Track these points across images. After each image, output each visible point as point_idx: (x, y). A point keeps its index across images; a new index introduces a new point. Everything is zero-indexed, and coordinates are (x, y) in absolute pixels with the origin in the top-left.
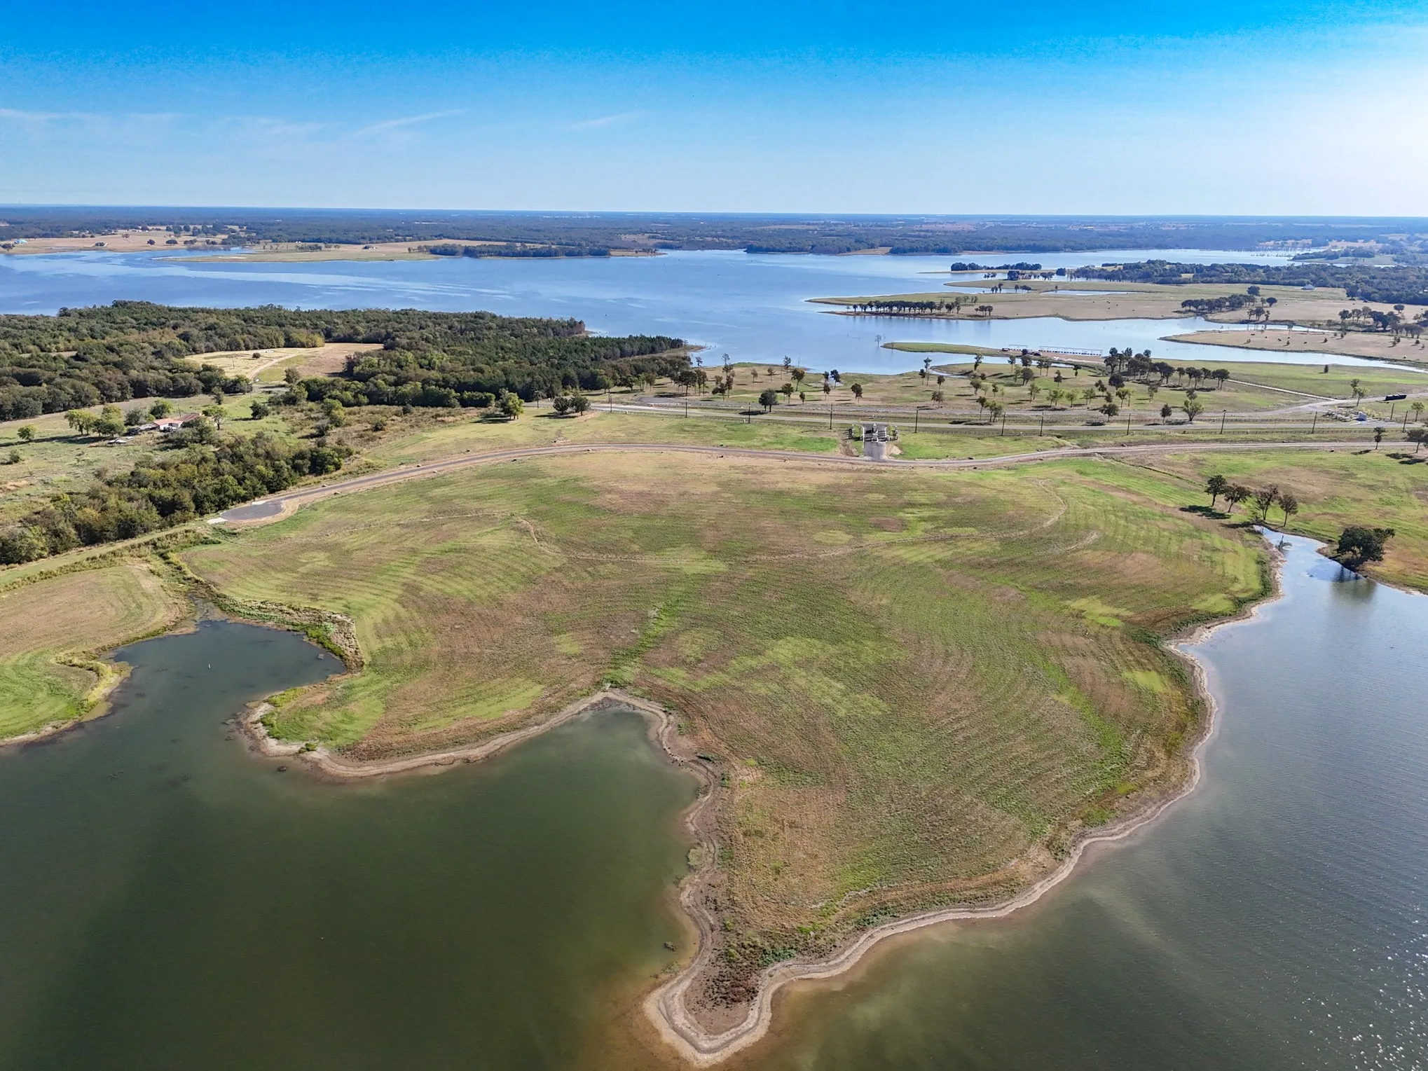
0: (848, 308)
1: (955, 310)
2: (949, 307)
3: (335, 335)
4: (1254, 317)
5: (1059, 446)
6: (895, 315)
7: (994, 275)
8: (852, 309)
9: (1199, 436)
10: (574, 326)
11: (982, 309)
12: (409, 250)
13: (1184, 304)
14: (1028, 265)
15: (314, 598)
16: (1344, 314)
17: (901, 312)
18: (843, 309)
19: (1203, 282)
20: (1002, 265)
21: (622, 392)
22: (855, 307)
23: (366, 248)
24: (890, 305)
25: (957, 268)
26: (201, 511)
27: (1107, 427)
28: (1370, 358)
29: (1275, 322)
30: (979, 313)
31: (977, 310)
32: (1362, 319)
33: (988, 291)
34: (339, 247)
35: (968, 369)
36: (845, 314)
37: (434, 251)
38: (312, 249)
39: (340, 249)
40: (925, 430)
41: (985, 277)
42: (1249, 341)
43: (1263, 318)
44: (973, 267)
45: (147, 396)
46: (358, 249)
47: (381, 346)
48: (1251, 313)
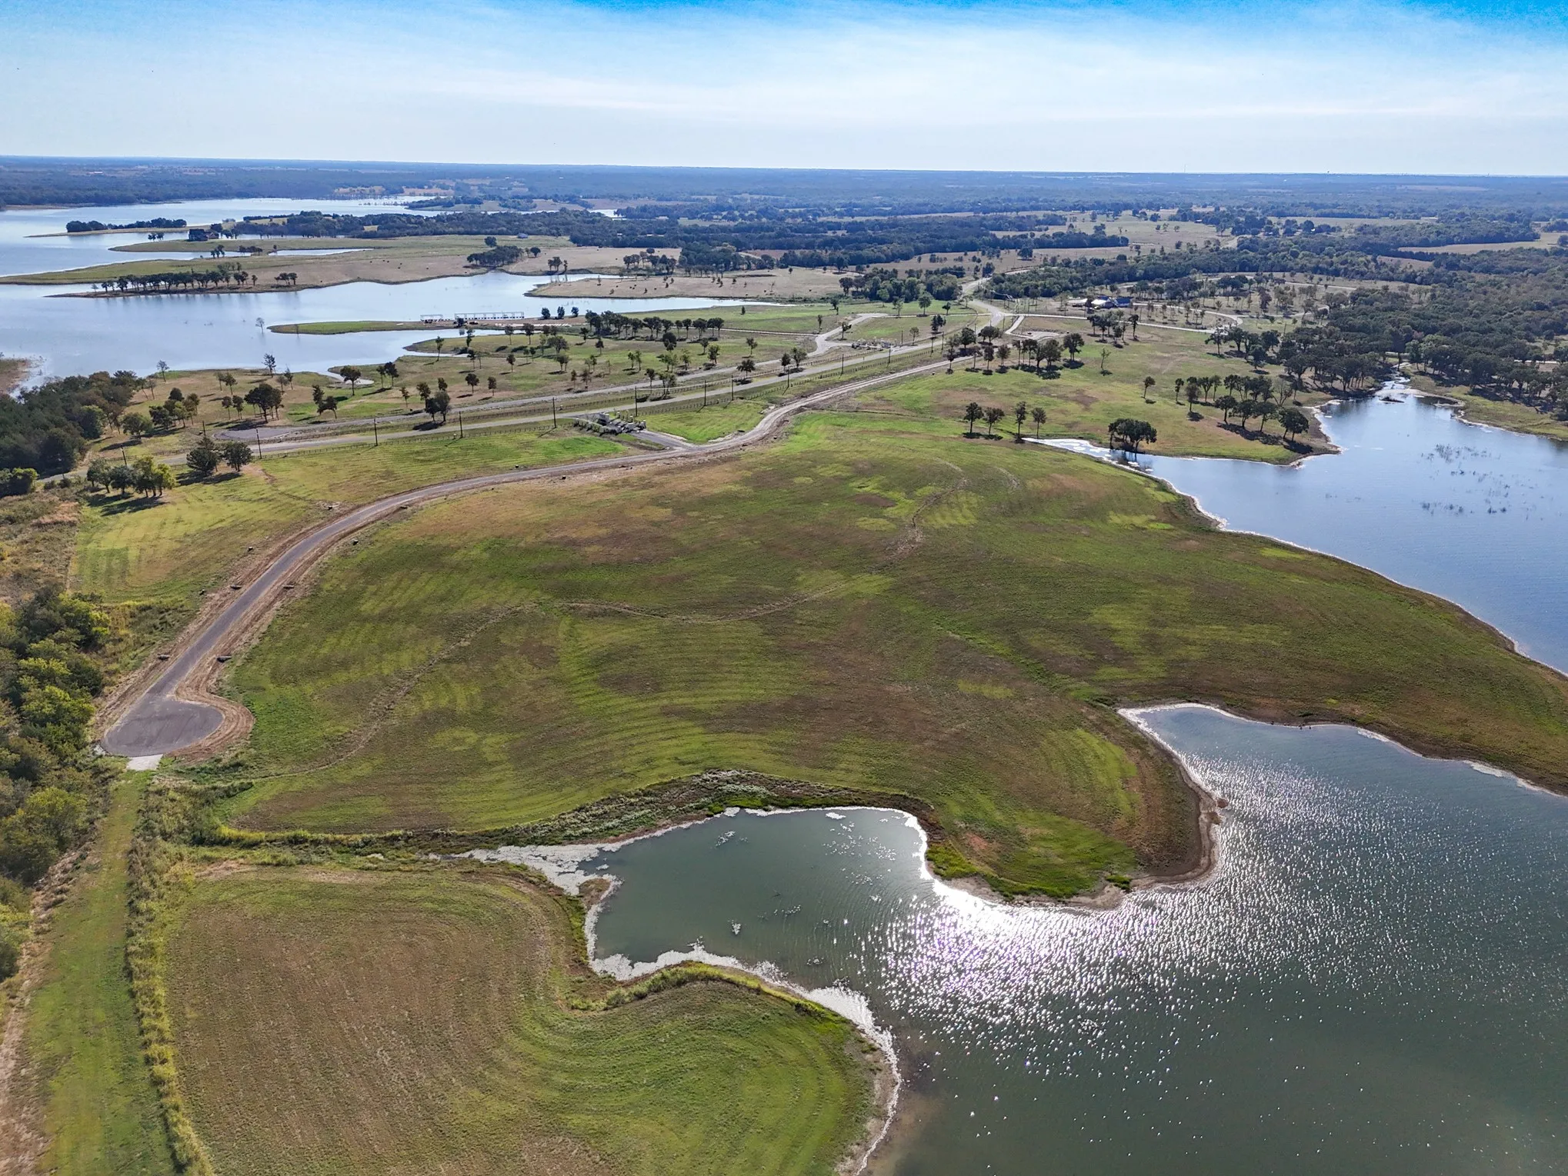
0: (95, 288)
1: (249, 281)
2: (240, 278)
6: (164, 292)
7: (160, 236)
8: (100, 289)
11: (284, 277)
13: (470, 259)
14: (168, 222)
17: (173, 286)
19: (409, 234)
20: (134, 222)
22: (105, 286)
25: (75, 228)
29: (574, 272)
31: (278, 279)
36: (96, 295)
41: (150, 238)
43: (561, 268)
44: (96, 227)
48: (551, 263)
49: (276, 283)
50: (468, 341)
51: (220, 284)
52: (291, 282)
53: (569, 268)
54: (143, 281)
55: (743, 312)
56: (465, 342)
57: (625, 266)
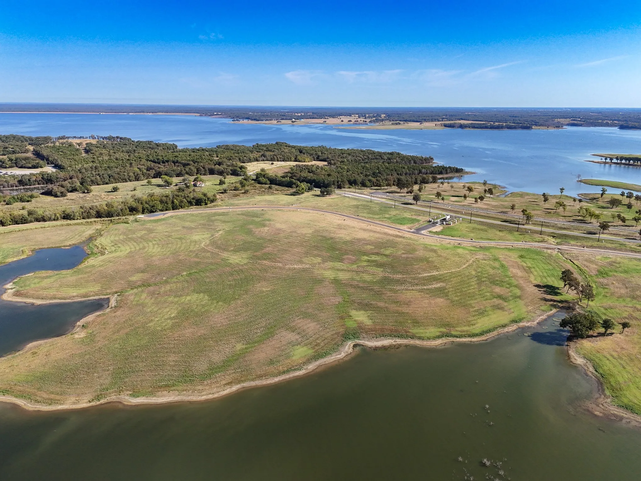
8: (604, 160)
12: (436, 125)
21: (375, 189)
22: (606, 159)
23: (421, 124)
34: (408, 123)
35: (597, 196)
36: (598, 162)
37: (446, 126)
38: (397, 124)
39: (409, 124)
45: (214, 174)
46: (417, 124)
47: (326, 163)
50: (602, 195)
56: (600, 196)
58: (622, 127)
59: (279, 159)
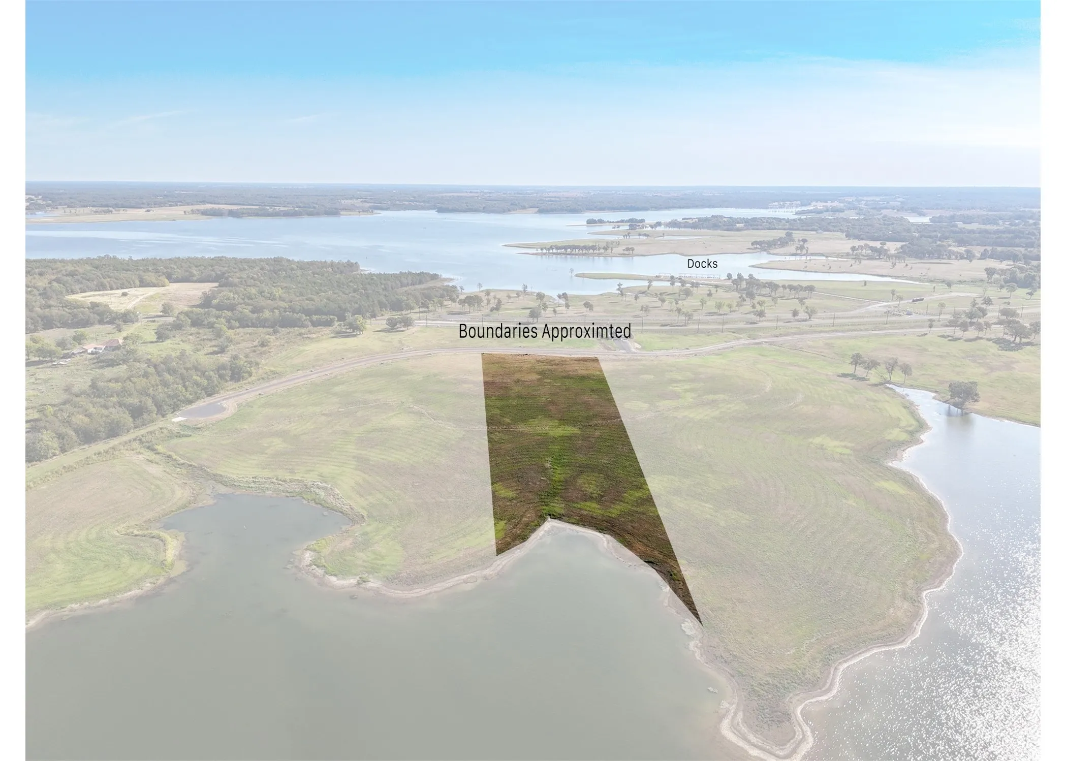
0: (537, 250)
1: (609, 250)
2: (606, 249)
3: (174, 277)
4: (799, 252)
5: (738, 339)
6: (569, 254)
7: (618, 227)
8: (540, 251)
9: (820, 329)
10: (352, 266)
11: (628, 249)
12: (185, 212)
14: (636, 220)
15: (292, 472)
16: (853, 249)
17: (574, 252)
18: (534, 251)
19: (753, 229)
20: (619, 220)
22: (542, 249)
23: (148, 211)
24: (565, 248)
25: (591, 222)
26: (161, 412)
27: (760, 325)
28: (882, 276)
29: (812, 254)
30: (626, 252)
31: (624, 250)
32: (864, 251)
33: (621, 237)
34: (126, 211)
35: (644, 290)
36: (536, 254)
37: (205, 213)
38: (105, 212)
39: (128, 212)
40: (647, 331)
41: (613, 228)
42: (806, 267)
43: (804, 252)
44: (601, 221)
46: (141, 212)
47: (216, 284)
48: (797, 248)
49: (622, 252)
50: (649, 287)
51: (595, 251)
52: (631, 252)
53: (809, 252)
54: (558, 248)
55: (865, 284)
56: (647, 289)
57: (851, 252)
58: (440, 210)
59: (114, 286)
